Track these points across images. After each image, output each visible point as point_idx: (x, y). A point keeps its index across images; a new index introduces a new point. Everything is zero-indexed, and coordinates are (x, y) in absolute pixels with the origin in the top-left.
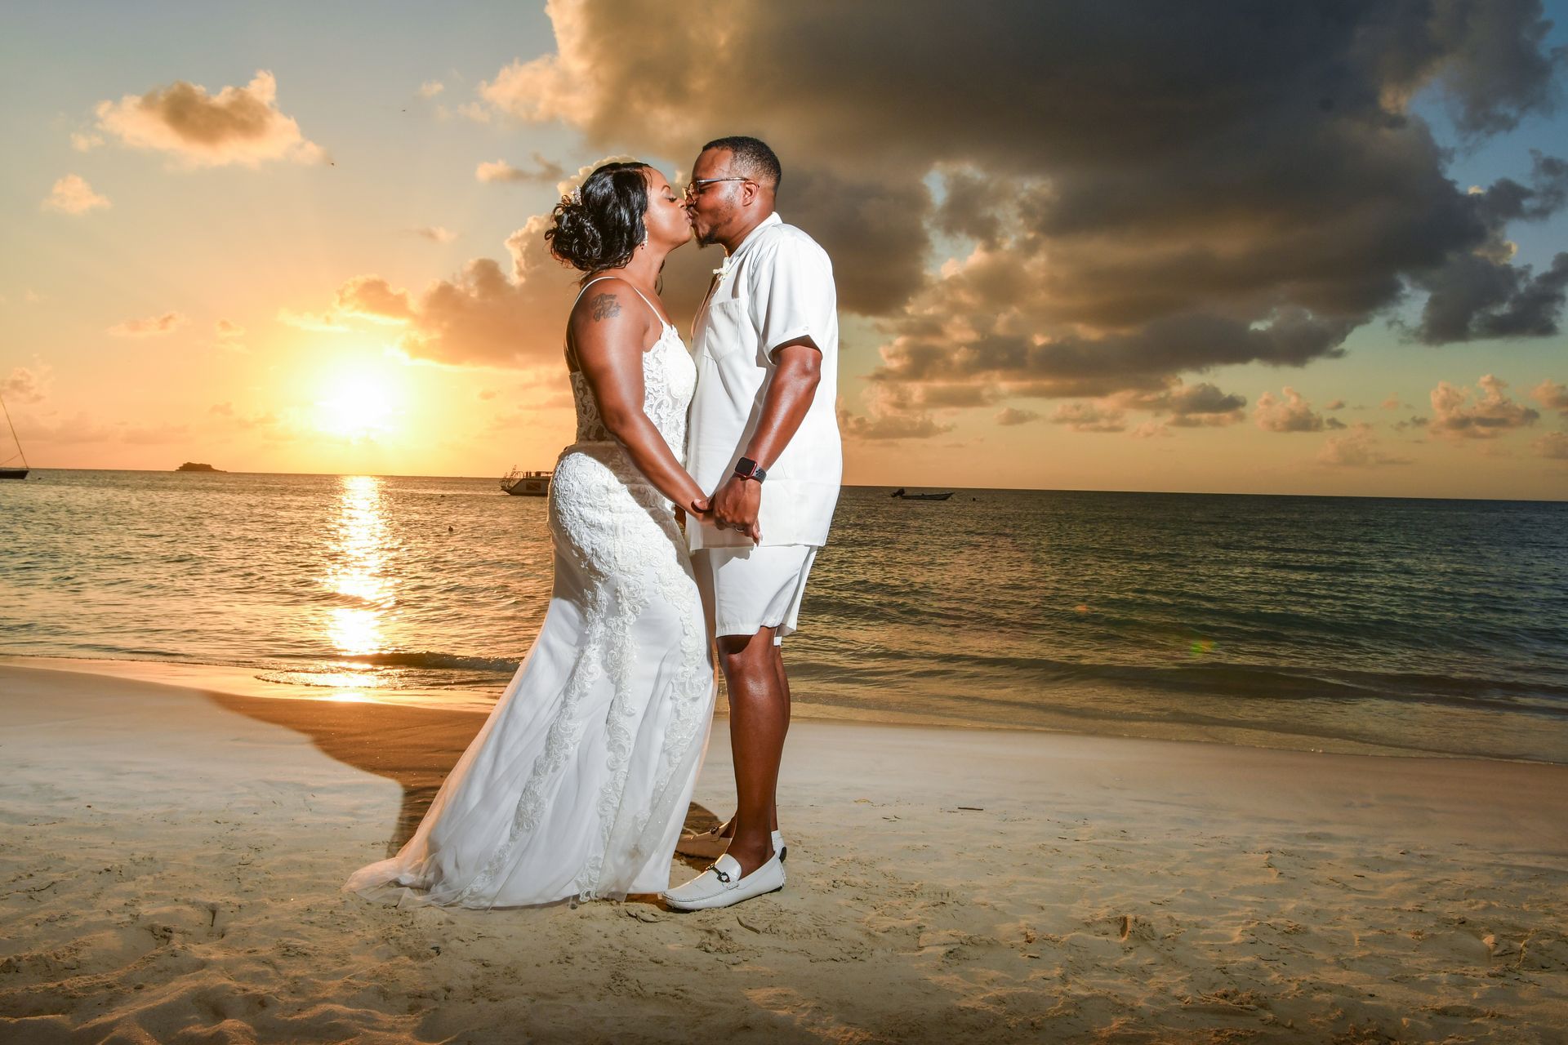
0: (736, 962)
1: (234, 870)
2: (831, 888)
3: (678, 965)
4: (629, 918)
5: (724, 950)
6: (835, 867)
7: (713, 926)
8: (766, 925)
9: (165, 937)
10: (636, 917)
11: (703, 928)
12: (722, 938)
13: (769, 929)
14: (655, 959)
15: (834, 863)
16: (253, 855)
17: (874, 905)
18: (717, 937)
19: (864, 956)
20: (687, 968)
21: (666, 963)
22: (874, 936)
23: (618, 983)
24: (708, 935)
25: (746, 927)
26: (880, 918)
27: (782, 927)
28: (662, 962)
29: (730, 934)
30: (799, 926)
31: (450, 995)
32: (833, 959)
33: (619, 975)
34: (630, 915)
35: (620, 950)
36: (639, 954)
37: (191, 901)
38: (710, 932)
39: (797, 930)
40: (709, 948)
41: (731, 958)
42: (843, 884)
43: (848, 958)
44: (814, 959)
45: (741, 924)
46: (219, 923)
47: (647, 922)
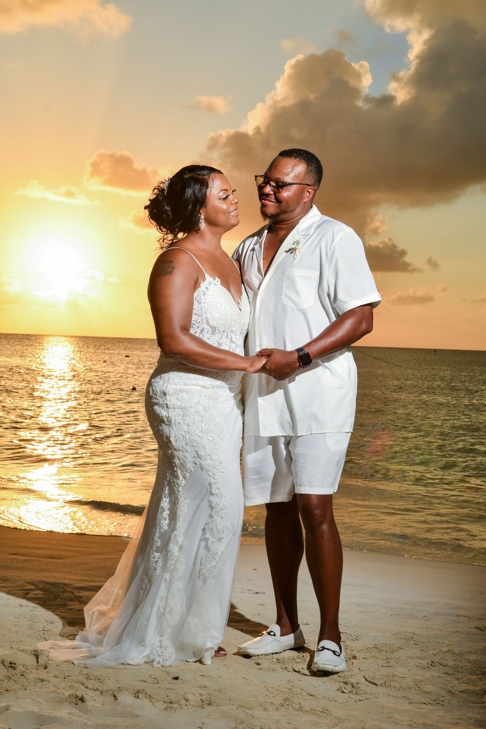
0: (361, 699)
1: (42, 634)
2: (430, 666)
3: (325, 698)
4: (294, 672)
5: (354, 693)
6: (434, 655)
7: (348, 680)
8: (382, 681)
9: (12, 667)
10: (298, 672)
11: (342, 680)
12: (353, 687)
13: (384, 684)
14: (310, 693)
15: (435, 652)
16: (50, 626)
17: (458, 678)
18: (351, 687)
19: (444, 703)
20: (330, 700)
21: (317, 696)
22: (454, 693)
23: (288, 703)
24: (345, 685)
25: (370, 682)
26: (460, 684)
27: (392, 684)
28: (314, 696)
29: (359, 685)
30: (404, 684)
31: (188, 703)
32: (424, 703)
33: (288, 700)
34: (295, 671)
35: (289, 688)
36: (301, 691)
37: (21, 649)
38: (345, 683)
39: (403, 686)
40: (345, 690)
41: (359, 697)
42: (438, 664)
43: (434, 703)
44: (411, 702)
45: (366, 680)
46: (42, 660)
47: (306, 675)
